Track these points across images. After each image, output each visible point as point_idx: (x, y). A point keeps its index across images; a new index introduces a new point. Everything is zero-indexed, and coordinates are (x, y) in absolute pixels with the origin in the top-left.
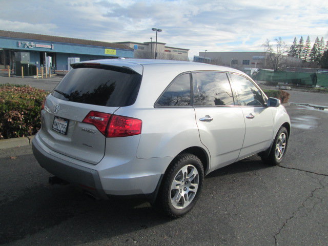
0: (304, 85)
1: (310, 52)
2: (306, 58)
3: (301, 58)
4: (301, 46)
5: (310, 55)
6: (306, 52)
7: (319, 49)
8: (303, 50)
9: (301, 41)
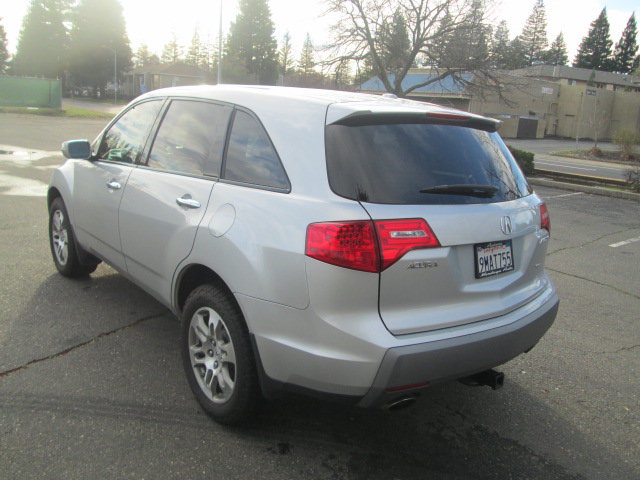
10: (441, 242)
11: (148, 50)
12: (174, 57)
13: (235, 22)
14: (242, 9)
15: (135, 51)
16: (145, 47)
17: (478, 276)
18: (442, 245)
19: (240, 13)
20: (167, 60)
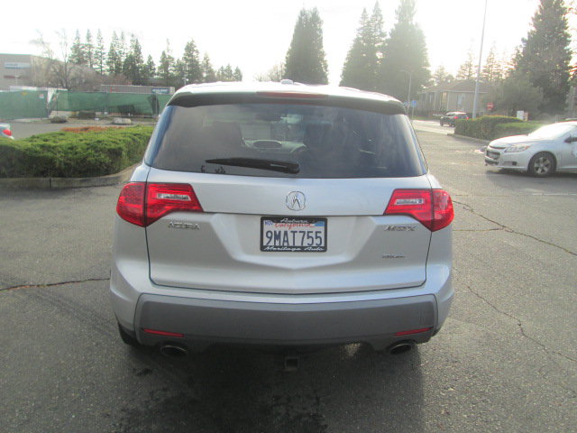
0: (140, 114)
1: (106, 56)
2: (101, 67)
3: (94, 66)
4: (90, 46)
5: (108, 63)
6: (100, 56)
7: (120, 52)
8: (94, 53)
9: (89, 37)
10: (203, 207)
11: (445, 71)
12: (469, 76)
13: (527, 38)
14: (535, 26)
15: (432, 73)
16: (443, 69)
17: (263, 248)
18: (205, 210)
19: (534, 29)
20: (460, 79)
